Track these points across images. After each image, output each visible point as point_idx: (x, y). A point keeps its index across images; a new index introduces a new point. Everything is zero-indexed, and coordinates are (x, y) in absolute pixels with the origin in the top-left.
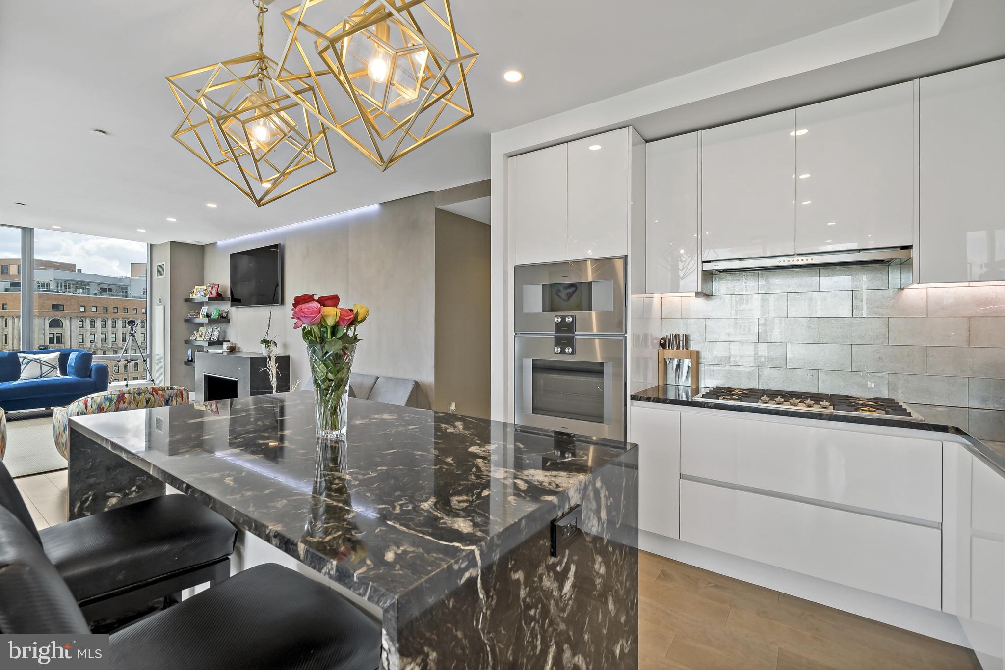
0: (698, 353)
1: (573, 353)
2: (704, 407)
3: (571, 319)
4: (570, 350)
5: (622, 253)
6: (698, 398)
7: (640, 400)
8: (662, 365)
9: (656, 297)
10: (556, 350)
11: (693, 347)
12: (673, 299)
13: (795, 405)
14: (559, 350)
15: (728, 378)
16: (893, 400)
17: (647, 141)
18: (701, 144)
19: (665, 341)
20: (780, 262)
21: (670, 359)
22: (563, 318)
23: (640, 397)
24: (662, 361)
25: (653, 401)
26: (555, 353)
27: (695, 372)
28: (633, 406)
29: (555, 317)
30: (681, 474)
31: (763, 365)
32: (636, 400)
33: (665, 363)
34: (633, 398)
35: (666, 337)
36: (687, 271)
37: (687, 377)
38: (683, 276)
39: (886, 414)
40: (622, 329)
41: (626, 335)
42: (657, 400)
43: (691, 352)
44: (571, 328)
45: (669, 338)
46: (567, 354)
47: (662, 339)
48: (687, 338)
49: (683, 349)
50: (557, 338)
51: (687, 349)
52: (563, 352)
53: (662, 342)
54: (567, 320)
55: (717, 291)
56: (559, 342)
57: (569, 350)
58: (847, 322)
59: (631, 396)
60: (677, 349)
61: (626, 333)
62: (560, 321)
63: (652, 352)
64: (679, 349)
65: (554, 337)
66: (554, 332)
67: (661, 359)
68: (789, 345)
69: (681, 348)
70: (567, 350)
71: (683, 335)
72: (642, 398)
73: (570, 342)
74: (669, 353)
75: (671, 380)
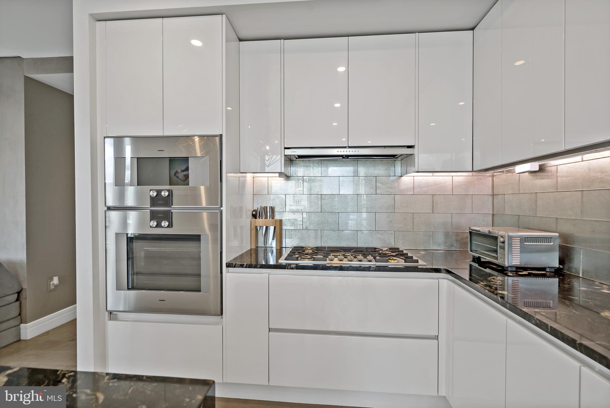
0: (281, 221)
1: (170, 225)
2: (288, 269)
3: (167, 194)
4: (167, 224)
5: (218, 133)
6: (282, 261)
7: (234, 267)
8: (254, 232)
9: (249, 176)
10: (151, 224)
11: (277, 217)
12: (262, 178)
13: (351, 261)
14: (155, 223)
15: (302, 239)
16: (398, 249)
17: (240, 40)
18: (282, 51)
19: (256, 213)
20: (338, 151)
21: (260, 227)
22: (159, 192)
23: (234, 264)
24: (254, 229)
25: (246, 267)
26: (151, 227)
27: (279, 235)
28: (228, 272)
29: (151, 190)
30: (269, 328)
31: (324, 229)
32: (231, 267)
33: (257, 229)
34: (229, 265)
35: (257, 209)
36: (271, 162)
37: (273, 239)
38: (269, 165)
39: (405, 262)
40: (218, 203)
41: (222, 208)
42: (250, 266)
43: (276, 220)
44: (168, 201)
45: (259, 209)
46: (162, 227)
47: (254, 211)
48: (272, 209)
49: (270, 218)
50: (152, 212)
51: (273, 218)
52: (159, 225)
53: (254, 213)
54: (163, 193)
55: (294, 173)
56: (154, 216)
57: (165, 224)
58: (373, 197)
59: (227, 264)
60: (265, 218)
61: (221, 206)
62: (155, 195)
63: (247, 220)
64: (267, 218)
65: (149, 211)
66: (149, 207)
67: (253, 227)
68: (340, 214)
69: (268, 218)
70: (163, 224)
71: (270, 207)
72: (236, 265)
73: (168, 216)
74: (259, 222)
75: (261, 244)
